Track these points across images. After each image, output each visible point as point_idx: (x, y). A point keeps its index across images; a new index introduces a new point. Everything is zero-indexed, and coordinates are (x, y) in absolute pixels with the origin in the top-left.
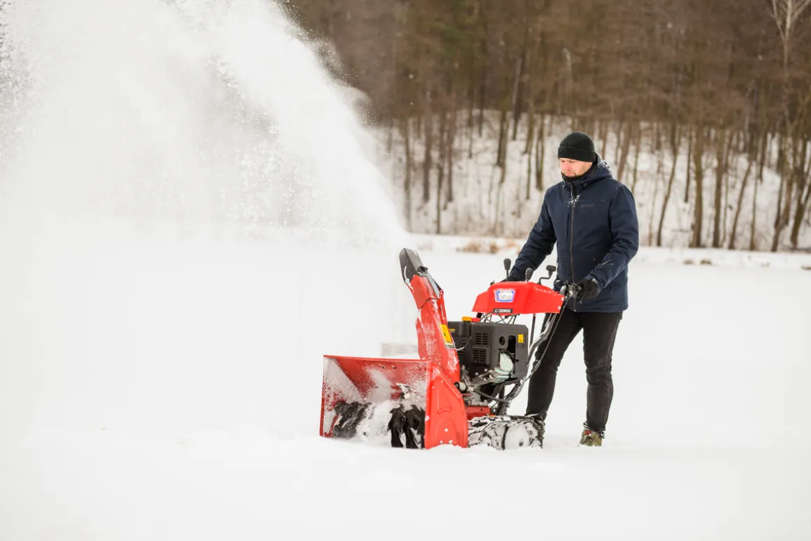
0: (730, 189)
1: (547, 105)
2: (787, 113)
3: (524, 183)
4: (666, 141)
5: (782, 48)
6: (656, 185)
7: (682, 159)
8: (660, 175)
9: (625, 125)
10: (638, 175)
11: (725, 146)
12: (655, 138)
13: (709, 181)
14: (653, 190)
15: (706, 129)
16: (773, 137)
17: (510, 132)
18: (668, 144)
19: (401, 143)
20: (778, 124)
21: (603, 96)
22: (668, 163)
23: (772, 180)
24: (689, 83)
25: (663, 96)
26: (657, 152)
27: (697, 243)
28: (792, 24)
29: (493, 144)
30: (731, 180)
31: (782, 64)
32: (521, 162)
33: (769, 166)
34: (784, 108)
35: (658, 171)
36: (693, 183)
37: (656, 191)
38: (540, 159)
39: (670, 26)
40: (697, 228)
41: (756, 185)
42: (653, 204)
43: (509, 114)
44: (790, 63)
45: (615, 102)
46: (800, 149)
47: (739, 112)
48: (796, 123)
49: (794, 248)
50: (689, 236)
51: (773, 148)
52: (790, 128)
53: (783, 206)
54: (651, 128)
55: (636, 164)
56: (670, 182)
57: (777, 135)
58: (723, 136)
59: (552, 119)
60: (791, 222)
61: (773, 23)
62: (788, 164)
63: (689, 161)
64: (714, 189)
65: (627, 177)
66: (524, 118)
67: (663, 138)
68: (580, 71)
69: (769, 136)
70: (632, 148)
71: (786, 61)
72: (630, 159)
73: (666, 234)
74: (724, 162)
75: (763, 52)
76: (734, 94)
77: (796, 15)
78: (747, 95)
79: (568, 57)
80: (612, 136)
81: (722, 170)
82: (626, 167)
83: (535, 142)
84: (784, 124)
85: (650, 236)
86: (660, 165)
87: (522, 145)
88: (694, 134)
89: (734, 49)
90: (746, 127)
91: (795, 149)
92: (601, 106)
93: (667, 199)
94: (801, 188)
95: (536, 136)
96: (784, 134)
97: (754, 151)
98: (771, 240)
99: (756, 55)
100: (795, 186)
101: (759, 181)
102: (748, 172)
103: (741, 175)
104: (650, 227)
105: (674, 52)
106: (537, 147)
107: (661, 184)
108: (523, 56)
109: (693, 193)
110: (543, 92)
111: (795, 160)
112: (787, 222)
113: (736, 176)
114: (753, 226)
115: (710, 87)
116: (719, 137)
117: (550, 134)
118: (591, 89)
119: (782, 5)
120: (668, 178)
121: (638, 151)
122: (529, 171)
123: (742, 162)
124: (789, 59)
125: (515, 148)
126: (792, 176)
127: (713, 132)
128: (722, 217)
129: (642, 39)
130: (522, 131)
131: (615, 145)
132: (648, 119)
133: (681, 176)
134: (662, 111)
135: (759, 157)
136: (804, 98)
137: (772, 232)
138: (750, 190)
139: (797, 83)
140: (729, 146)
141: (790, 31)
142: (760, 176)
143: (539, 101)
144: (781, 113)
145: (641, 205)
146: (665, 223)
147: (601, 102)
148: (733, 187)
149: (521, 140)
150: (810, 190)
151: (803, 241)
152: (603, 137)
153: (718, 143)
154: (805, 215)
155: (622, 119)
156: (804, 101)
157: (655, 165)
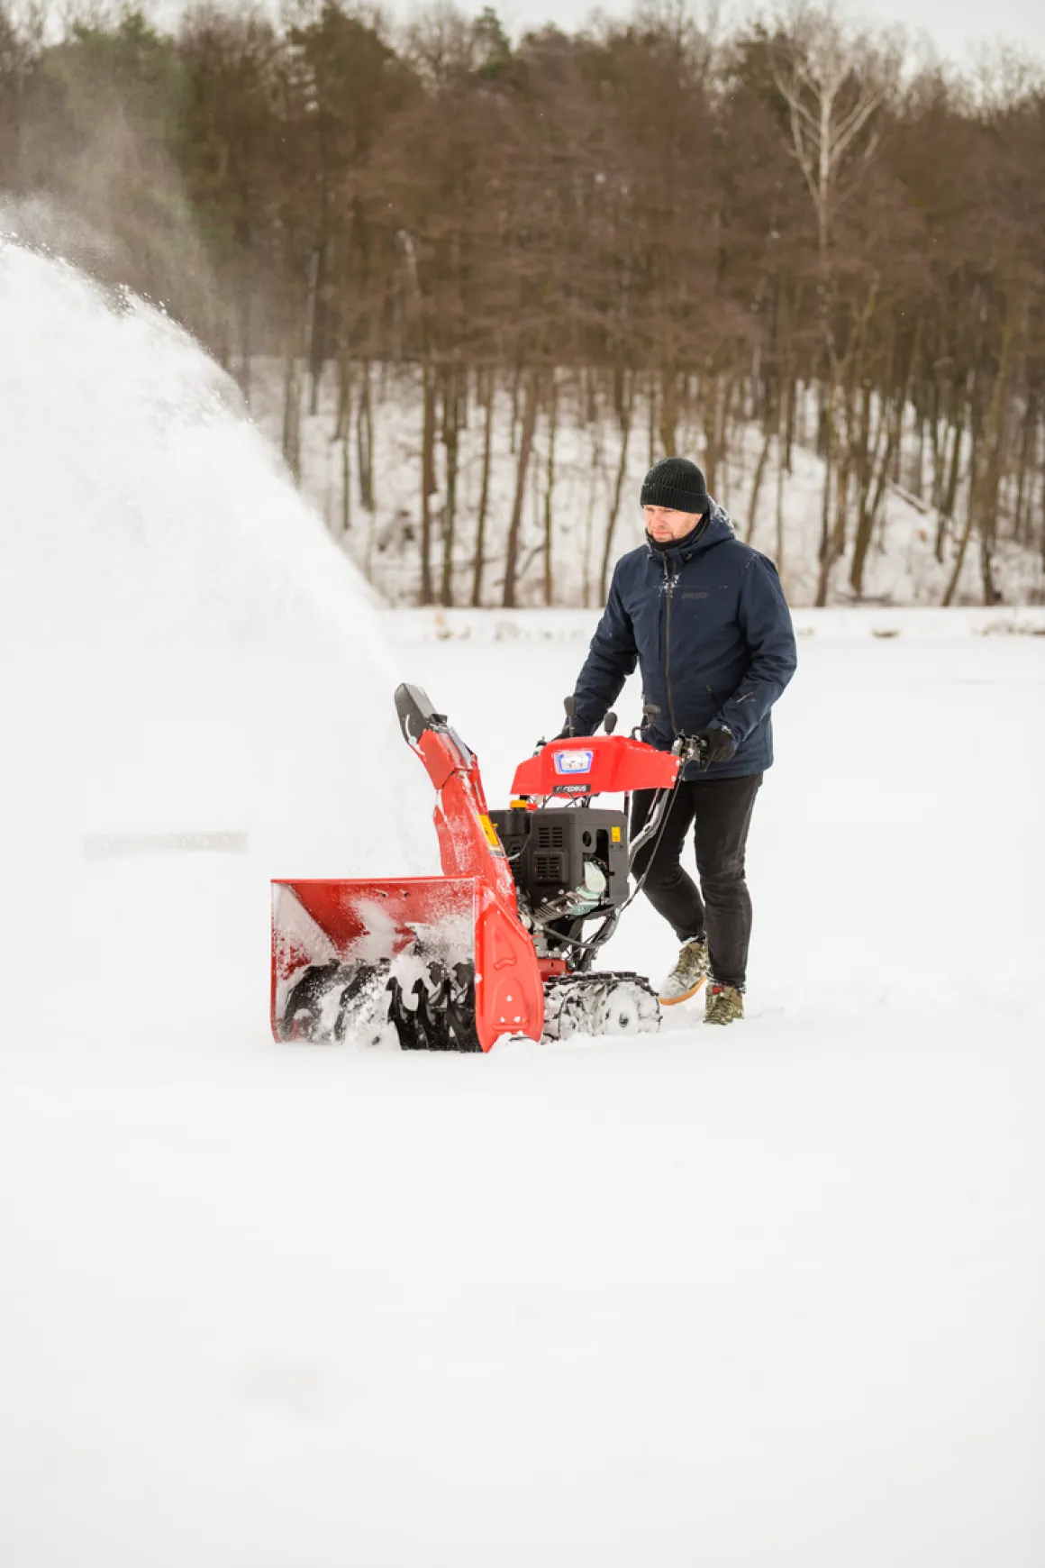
0: (732, 491)
1: (372, 344)
2: (830, 339)
3: (338, 497)
4: (606, 403)
5: (815, 215)
6: (593, 489)
7: (640, 437)
8: (599, 470)
9: (526, 376)
10: (557, 472)
11: (719, 408)
12: (586, 398)
14: (587, 498)
15: (681, 376)
16: (807, 387)
17: (305, 400)
18: (611, 409)
20: (816, 360)
21: (482, 322)
22: (612, 446)
23: (810, 469)
24: (642, 290)
25: (596, 317)
26: (590, 426)
28: (831, 169)
29: (272, 426)
30: (733, 473)
31: (816, 247)
32: (329, 456)
33: (803, 443)
34: (825, 327)
35: (595, 463)
37: (593, 501)
38: (365, 450)
39: (600, 178)
41: (780, 480)
42: (589, 526)
43: (301, 364)
44: (831, 244)
45: (505, 331)
46: (858, 407)
47: (741, 341)
48: (848, 357)
49: (858, 597)
51: (809, 406)
52: (839, 369)
53: (833, 517)
54: (575, 380)
55: (552, 450)
56: (619, 483)
57: (815, 384)
58: (713, 390)
59: (384, 370)
60: (850, 549)
61: (795, 168)
62: (838, 436)
63: (652, 440)
65: (536, 477)
66: (330, 368)
67: (600, 398)
68: (434, 274)
69: (800, 385)
70: (542, 420)
71: (823, 240)
72: (540, 441)
74: (718, 439)
75: (781, 226)
76: (732, 307)
77: (838, 149)
78: (755, 307)
79: (409, 247)
80: (502, 399)
81: (714, 455)
82: (532, 456)
83: (354, 416)
84: (826, 362)
85: (586, 589)
86: (598, 451)
87: (330, 425)
88: (658, 387)
89: (725, 221)
90: (756, 370)
91: (850, 409)
92: (478, 340)
93: (613, 515)
94: (865, 482)
95: (355, 404)
96: (826, 377)
97: (773, 414)
98: (813, 585)
99: (766, 229)
100: (853, 479)
101: (785, 472)
102: (764, 457)
103: (752, 462)
104: (586, 572)
105: (611, 229)
106: (359, 425)
107: (601, 487)
108: (321, 250)
110: (364, 320)
111: (850, 431)
112: (840, 550)
113: (742, 466)
115: (683, 295)
116: (706, 389)
117: (382, 400)
118: (457, 308)
119: (809, 133)
120: (613, 474)
121: (553, 425)
122: (346, 474)
123: (751, 438)
124: (829, 235)
125: (316, 428)
126: (847, 461)
127: (694, 383)
129: (549, 208)
130: (328, 396)
131: (508, 416)
132: (569, 363)
133: (638, 470)
134: (595, 346)
135: (783, 426)
136: (861, 310)
137: (815, 568)
138: (769, 490)
139: (847, 282)
140: (727, 409)
141: (828, 180)
142: (786, 463)
143: (356, 337)
144: (820, 340)
145: (565, 530)
147: (478, 333)
148: (738, 486)
149: (328, 413)
150: (882, 486)
151: (873, 584)
152: (486, 401)
153: (706, 400)
154: (876, 534)
155: (519, 364)
156: (863, 315)
157: (589, 450)
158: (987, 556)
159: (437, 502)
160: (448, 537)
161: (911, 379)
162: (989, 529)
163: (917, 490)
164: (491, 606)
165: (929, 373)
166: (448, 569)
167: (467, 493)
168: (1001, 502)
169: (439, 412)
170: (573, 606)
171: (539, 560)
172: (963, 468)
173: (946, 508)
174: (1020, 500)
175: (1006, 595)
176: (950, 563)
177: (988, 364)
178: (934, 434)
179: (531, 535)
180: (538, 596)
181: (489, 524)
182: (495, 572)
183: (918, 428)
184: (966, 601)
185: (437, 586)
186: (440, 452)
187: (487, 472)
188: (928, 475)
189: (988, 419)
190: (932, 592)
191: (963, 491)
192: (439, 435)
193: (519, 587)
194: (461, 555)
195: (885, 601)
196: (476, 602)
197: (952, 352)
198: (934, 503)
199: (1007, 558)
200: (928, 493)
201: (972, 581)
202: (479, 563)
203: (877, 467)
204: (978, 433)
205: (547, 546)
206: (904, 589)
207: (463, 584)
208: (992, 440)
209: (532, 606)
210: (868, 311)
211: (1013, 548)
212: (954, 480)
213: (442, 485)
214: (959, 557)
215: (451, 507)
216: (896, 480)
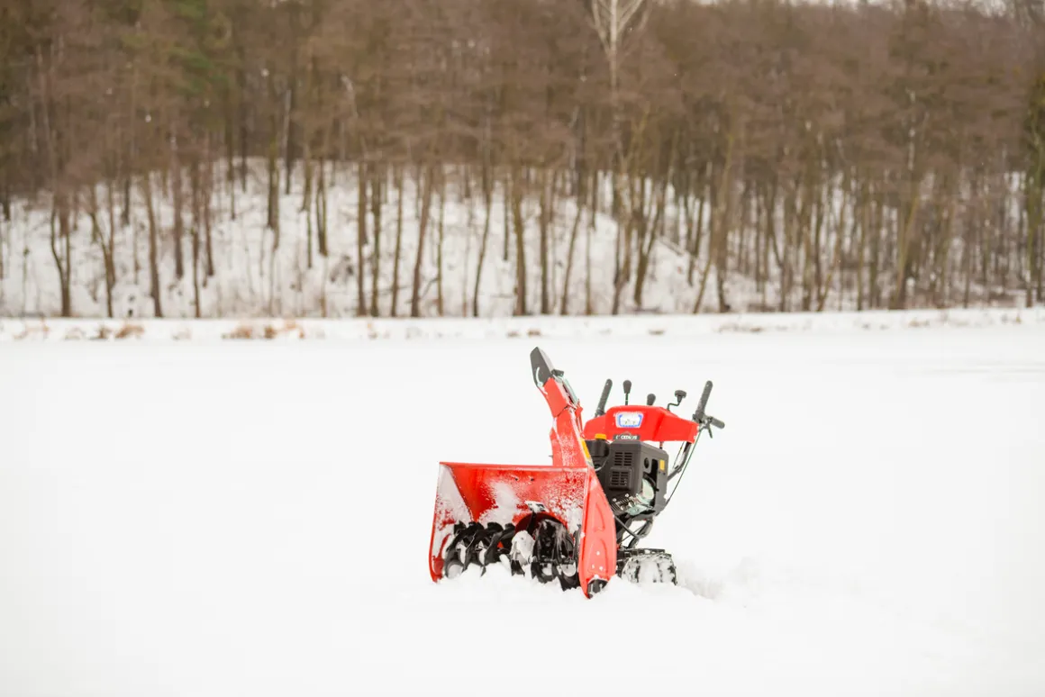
0: (558, 242)
1: (325, 149)
2: (620, 146)
3: (304, 247)
4: (477, 186)
5: (608, 65)
6: (468, 241)
7: (498, 207)
8: (472, 230)
9: (424, 169)
10: (445, 231)
11: (548, 189)
12: (463, 184)
13: (531, 233)
14: (464, 248)
15: (524, 170)
16: (605, 174)
17: (282, 184)
18: (480, 190)
19: (141, 205)
20: (610, 158)
21: (396, 134)
22: (480, 213)
23: (607, 228)
24: (497, 114)
25: (469, 131)
26: (466, 201)
27: (522, 310)
28: (618, 35)
29: (261, 201)
30: (558, 230)
31: (609, 86)
32: (298, 221)
33: (603, 211)
34: (615, 137)
35: (469, 224)
36: (513, 237)
37: (468, 249)
38: (322, 218)
39: (471, 44)
40: (521, 291)
41: (588, 234)
42: (466, 265)
43: (280, 163)
44: (618, 85)
45: (409, 140)
46: (637, 188)
47: (562, 146)
48: (631, 155)
49: (638, 309)
50: (512, 302)
51: (606, 188)
52: (624, 164)
53: (622, 259)
54: (457, 172)
55: (441, 216)
56: (485, 236)
57: (610, 173)
58: (545, 177)
59: (334, 164)
60: (633, 278)
61: (595, 35)
62: (624, 207)
63: (506, 210)
64: (538, 242)
65: (431, 234)
66: (299, 166)
67: (473, 184)
68: (365, 103)
69: (600, 174)
70: (435, 198)
71: (614, 82)
72: (434, 212)
73: (484, 302)
74: (548, 209)
75: (587, 71)
76: (555, 124)
77: (623, 24)
78: (571, 125)
79: (350, 87)
80: (409, 184)
81: (546, 219)
82: (429, 221)
83: (314, 196)
84: (616, 159)
85: (465, 306)
86: (472, 216)
87: (298, 200)
88: (509, 176)
89: (551, 68)
90: (573, 165)
91: (632, 189)
92: (393, 145)
93: (482, 256)
94: (642, 235)
95: (314, 187)
96: (617, 171)
97: (582, 192)
98: (610, 301)
99: (577, 74)
100: (634, 234)
101: (591, 230)
102: (578, 219)
103: (570, 223)
104: (464, 294)
105: (477, 75)
106: (317, 202)
107: (473, 240)
108: (292, 87)
109: (513, 249)
110: (320, 133)
111: (633, 203)
112: (627, 278)
113: (564, 226)
114: (588, 285)
115: (525, 118)
116: (540, 178)
117: (332, 184)
118: (380, 125)
119: (604, 13)
120: (481, 232)
121: (442, 200)
122: (309, 232)
123: (570, 207)
124: (618, 79)
125: (289, 204)
126: (631, 221)
127: (533, 172)
128: (550, 276)
129: (438, 60)
130: (296, 183)
131: (414, 195)
132: (452, 161)
133: (497, 229)
134: (469, 150)
135: (590, 200)
136: (638, 124)
137: (611, 290)
138: (581, 241)
139: (629, 107)
140: (554, 189)
141: (617, 43)
142: (592, 224)
143: (316, 143)
144: (612, 146)
145: (451, 267)
146: (482, 288)
147: (394, 141)
148: (561, 238)
149: (296, 193)
150: (653, 237)
151: (649, 300)
152: (398, 185)
153: (540, 186)
154: (650, 268)
155: (419, 162)
156: (639, 129)
157: (466, 217)
158: (721, 282)
159: (368, 250)
160: (375, 273)
161: (671, 171)
162: (722, 266)
163: (676, 240)
164: (403, 316)
165: (681, 166)
166: (375, 293)
167: (387, 244)
168: (729, 248)
169: (369, 192)
170: (456, 316)
171: (434, 287)
172: (705, 226)
173: (694, 252)
174: (741, 246)
175: (733, 307)
176: (697, 286)
177: (719, 160)
178: (686, 204)
179: (429, 271)
180: (434, 310)
181: (402, 264)
182: (405, 295)
183: (676, 201)
184: (708, 310)
185: (368, 304)
186: (370, 218)
187: (399, 230)
188: (683, 231)
189: (721, 196)
190: (686, 306)
191: (705, 242)
192: (369, 207)
193: (422, 305)
194: (384, 284)
195: (656, 311)
196: (393, 314)
197: (697, 152)
198: (687, 249)
199: (734, 283)
200: (683, 242)
201: (711, 297)
202: (395, 289)
203: (650, 226)
204: (714, 204)
205: (439, 278)
206: (668, 302)
207: (385, 303)
208: (722, 208)
209: (430, 316)
210: (643, 126)
211: (737, 277)
212: (699, 234)
213: (371, 239)
214: (703, 283)
215: (376, 254)
216: (662, 233)
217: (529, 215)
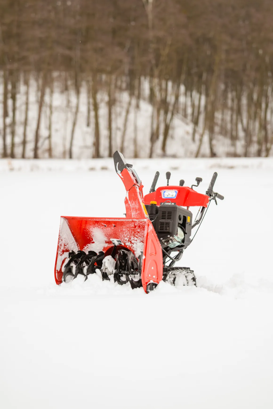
0: (118, 117)
2: (153, 62)
4: (71, 84)
5: (146, 16)
6: (67, 116)
7: (84, 96)
8: (69, 109)
9: (42, 74)
10: (53, 110)
11: (113, 86)
12: (64, 83)
13: (103, 111)
14: (64, 119)
15: (99, 74)
16: (145, 78)
18: (73, 87)
20: (148, 70)
21: (25, 54)
22: (73, 99)
23: (147, 109)
24: (84, 42)
25: (67, 52)
26: (66, 93)
27: (97, 155)
30: (118, 110)
31: (147, 27)
33: (144, 99)
34: (151, 57)
35: (67, 106)
36: (92, 114)
37: (66, 120)
39: (69, 3)
40: (97, 144)
41: (136, 113)
42: (65, 129)
44: (153, 27)
45: (33, 57)
46: (164, 86)
47: (121, 61)
48: (160, 67)
49: (164, 155)
50: (91, 151)
51: (146, 86)
52: (156, 72)
53: (155, 126)
54: (60, 76)
55: (51, 101)
56: (76, 113)
57: (148, 79)
58: (111, 80)
60: (161, 138)
62: (156, 97)
63: (88, 98)
64: (107, 117)
65: (46, 112)
67: (69, 83)
68: (7, 36)
69: (142, 78)
70: (48, 91)
71: (150, 24)
72: (47, 98)
73: (76, 150)
74: (112, 97)
75: (135, 20)
76: (117, 49)
78: (126, 49)
80: (33, 83)
81: (111, 103)
82: (44, 104)
84: (152, 70)
85: (64, 152)
86: (69, 102)
88: (90, 79)
89: (114, 18)
90: (127, 73)
91: (161, 87)
92: (23, 60)
93: (74, 124)
94: (166, 113)
96: (152, 76)
97: (133, 89)
98: (148, 151)
99: (129, 21)
100: (162, 112)
101: (137, 110)
102: (130, 104)
103: (125, 105)
104: (64, 146)
105: (72, 21)
107: (69, 115)
109: (93, 120)
111: (161, 95)
112: (158, 137)
113: (122, 107)
114: (135, 141)
115: (100, 45)
116: (108, 80)
118: (16, 49)
120: (74, 110)
121: (52, 92)
123: (125, 97)
124: (153, 24)
126: (160, 105)
127: (104, 77)
128: (113, 135)
129: (50, 12)
131: (35, 89)
132: (58, 70)
133: (83, 108)
134: (67, 63)
136: (164, 50)
137: (148, 144)
138: (131, 116)
139: (159, 40)
140: (116, 86)
141: (152, 4)
142: (138, 106)
144: (149, 62)
145: (57, 130)
146: (75, 142)
147: (23, 58)
148: (120, 114)
150: (173, 114)
151: (170, 150)
152: (26, 83)
153: (108, 84)
154: (170, 132)
155: (39, 70)
156: (165, 52)
157: (65, 103)
158: (211, 140)
159: (9, 120)
160: (13, 133)
161: (183, 77)
162: (211, 130)
163: (185, 116)
164: (29, 158)
165: (189, 74)
166: (13, 145)
167: (20, 117)
168: (215, 121)
169: (10, 87)
170: (59, 158)
171: (47, 142)
172: (202, 109)
173: (196, 122)
174: (223, 120)
175: (218, 154)
176: (197, 142)
177: (211, 71)
178: (191, 96)
179: (44, 132)
180: (47, 155)
181: (28, 129)
182: (30, 146)
183: (186, 94)
184: (204, 156)
185: (9, 151)
186: (10, 102)
187: (27, 109)
188: (189, 111)
189: (211, 92)
190: (191, 153)
191: (202, 118)
192: (9, 95)
193: (40, 152)
194: (18, 140)
195: (174, 156)
196: (23, 157)
197: (198, 66)
198: (192, 121)
199: (218, 140)
200: (189, 118)
201: (206, 149)
202: (24, 143)
203: (171, 108)
204: (207, 95)
205: (49, 137)
206: (181, 151)
207: (18, 150)
208: (212, 98)
209: (44, 158)
210: (167, 51)
211: (221, 137)
212: (199, 113)
213: (10, 113)
214: (201, 140)
215: (13, 123)
216: (178, 112)
217: (102, 100)
